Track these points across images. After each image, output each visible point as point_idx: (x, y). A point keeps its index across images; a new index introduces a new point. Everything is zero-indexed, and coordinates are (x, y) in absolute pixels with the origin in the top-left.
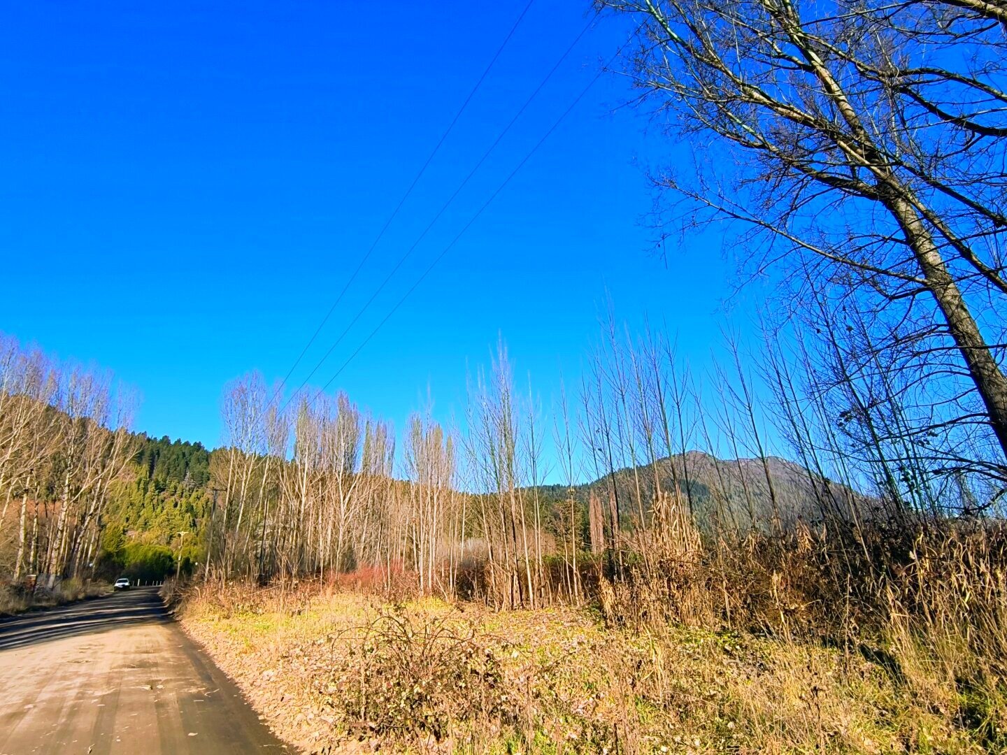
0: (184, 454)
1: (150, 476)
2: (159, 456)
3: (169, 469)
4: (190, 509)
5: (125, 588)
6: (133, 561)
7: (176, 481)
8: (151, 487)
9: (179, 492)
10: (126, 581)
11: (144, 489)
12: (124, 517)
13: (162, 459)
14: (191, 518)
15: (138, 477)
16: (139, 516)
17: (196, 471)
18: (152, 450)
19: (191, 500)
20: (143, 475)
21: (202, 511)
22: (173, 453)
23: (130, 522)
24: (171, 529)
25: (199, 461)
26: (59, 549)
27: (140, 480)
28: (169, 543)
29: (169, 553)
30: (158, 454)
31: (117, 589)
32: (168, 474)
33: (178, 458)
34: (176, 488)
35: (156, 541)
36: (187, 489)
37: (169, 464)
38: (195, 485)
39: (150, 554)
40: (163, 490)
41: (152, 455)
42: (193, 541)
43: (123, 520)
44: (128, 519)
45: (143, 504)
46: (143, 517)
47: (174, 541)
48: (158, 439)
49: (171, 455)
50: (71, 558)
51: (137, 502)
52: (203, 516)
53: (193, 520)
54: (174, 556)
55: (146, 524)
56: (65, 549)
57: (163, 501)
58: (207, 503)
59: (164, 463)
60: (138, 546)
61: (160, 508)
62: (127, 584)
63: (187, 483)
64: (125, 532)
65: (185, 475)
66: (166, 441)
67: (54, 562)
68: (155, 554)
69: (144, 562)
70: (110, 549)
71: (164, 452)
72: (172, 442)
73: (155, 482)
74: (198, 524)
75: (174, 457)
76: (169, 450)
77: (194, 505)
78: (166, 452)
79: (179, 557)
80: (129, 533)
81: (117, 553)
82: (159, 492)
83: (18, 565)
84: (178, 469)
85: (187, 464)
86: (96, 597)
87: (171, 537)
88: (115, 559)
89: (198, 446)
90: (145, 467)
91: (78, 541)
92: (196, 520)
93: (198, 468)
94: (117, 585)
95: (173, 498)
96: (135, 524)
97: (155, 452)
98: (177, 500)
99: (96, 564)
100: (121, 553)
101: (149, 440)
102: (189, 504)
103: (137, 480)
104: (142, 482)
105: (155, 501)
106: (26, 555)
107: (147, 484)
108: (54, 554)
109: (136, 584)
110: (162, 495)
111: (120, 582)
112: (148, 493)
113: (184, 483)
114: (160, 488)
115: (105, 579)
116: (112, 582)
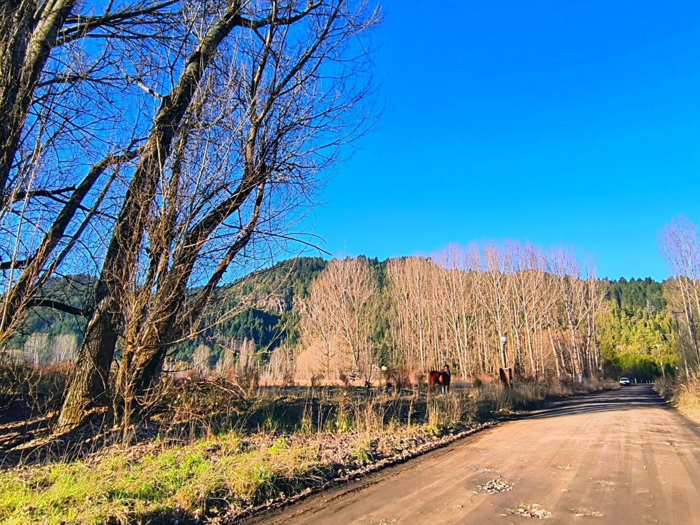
0: (640, 288)
1: (620, 307)
2: (621, 292)
3: (632, 300)
4: (658, 327)
5: (627, 384)
6: (627, 366)
7: (640, 308)
8: (623, 314)
9: (645, 316)
10: (626, 380)
11: (618, 316)
12: (611, 336)
13: (624, 294)
14: (661, 334)
15: (612, 308)
16: (621, 335)
17: (654, 299)
18: (615, 289)
19: (656, 320)
20: (615, 307)
21: (668, 328)
22: (631, 289)
23: (616, 339)
24: (648, 343)
25: (653, 291)
26: (577, 358)
27: (614, 310)
28: (649, 353)
29: (652, 360)
30: (620, 290)
31: (622, 385)
32: (632, 303)
33: (636, 291)
34: (641, 313)
35: (639, 352)
36: (651, 312)
37: (631, 296)
38: (656, 309)
39: (637, 361)
40: (633, 315)
41: (616, 292)
42: (669, 351)
43: (610, 338)
44: (613, 338)
45: (621, 327)
46: (623, 336)
47: (653, 351)
48: (617, 281)
49: (630, 290)
50: (586, 365)
51: (616, 325)
52: (670, 332)
53: (663, 335)
54: (656, 362)
55: (627, 340)
56: (580, 358)
57: (635, 323)
58: (670, 321)
59: (627, 296)
60: (627, 355)
61: (634, 330)
62: (628, 382)
63: (648, 309)
64: (614, 346)
65: (646, 303)
66: (622, 281)
67: (577, 366)
68: (641, 361)
69: (635, 366)
70: (608, 358)
71: (624, 289)
72: (628, 281)
73: (625, 311)
74: (668, 338)
75: (633, 291)
76: (628, 287)
77: (660, 324)
78: (626, 289)
79: (661, 362)
80: (617, 347)
81: (614, 360)
82: (630, 317)
83: (558, 369)
84: (639, 299)
85: (645, 295)
86: (610, 390)
87: (650, 349)
88: (613, 364)
89: (649, 281)
90: (614, 301)
91: (587, 353)
92: (666, 335)
93: (655, 296)
94: (621, 382)
95: (642, 320)
96: (620, 341)
97: (618, 290)
98: (646, 322)
99: (602, 368)
100: (617, 360)
101: (611, 282)
102: (655, 324)
103: (611, 310)
104: (615, 311)
105: (629, 324)
106: (560, 362)
107: (619, 312)
108: (576, 362)
109: (634, 382)
110: (633, 319)
111: (622, 380)
112: (622, 319)
113: (647, 308)
114: (629, 314)
115: (612, 377)
116: (616, 380)
